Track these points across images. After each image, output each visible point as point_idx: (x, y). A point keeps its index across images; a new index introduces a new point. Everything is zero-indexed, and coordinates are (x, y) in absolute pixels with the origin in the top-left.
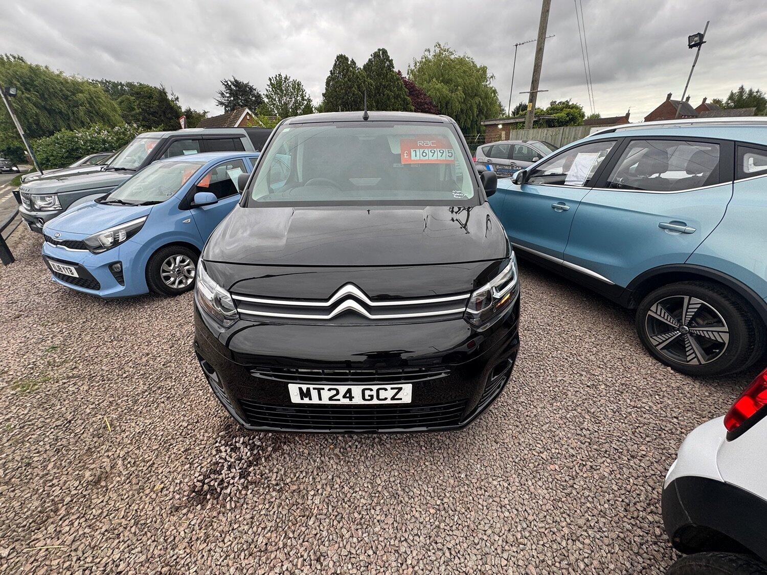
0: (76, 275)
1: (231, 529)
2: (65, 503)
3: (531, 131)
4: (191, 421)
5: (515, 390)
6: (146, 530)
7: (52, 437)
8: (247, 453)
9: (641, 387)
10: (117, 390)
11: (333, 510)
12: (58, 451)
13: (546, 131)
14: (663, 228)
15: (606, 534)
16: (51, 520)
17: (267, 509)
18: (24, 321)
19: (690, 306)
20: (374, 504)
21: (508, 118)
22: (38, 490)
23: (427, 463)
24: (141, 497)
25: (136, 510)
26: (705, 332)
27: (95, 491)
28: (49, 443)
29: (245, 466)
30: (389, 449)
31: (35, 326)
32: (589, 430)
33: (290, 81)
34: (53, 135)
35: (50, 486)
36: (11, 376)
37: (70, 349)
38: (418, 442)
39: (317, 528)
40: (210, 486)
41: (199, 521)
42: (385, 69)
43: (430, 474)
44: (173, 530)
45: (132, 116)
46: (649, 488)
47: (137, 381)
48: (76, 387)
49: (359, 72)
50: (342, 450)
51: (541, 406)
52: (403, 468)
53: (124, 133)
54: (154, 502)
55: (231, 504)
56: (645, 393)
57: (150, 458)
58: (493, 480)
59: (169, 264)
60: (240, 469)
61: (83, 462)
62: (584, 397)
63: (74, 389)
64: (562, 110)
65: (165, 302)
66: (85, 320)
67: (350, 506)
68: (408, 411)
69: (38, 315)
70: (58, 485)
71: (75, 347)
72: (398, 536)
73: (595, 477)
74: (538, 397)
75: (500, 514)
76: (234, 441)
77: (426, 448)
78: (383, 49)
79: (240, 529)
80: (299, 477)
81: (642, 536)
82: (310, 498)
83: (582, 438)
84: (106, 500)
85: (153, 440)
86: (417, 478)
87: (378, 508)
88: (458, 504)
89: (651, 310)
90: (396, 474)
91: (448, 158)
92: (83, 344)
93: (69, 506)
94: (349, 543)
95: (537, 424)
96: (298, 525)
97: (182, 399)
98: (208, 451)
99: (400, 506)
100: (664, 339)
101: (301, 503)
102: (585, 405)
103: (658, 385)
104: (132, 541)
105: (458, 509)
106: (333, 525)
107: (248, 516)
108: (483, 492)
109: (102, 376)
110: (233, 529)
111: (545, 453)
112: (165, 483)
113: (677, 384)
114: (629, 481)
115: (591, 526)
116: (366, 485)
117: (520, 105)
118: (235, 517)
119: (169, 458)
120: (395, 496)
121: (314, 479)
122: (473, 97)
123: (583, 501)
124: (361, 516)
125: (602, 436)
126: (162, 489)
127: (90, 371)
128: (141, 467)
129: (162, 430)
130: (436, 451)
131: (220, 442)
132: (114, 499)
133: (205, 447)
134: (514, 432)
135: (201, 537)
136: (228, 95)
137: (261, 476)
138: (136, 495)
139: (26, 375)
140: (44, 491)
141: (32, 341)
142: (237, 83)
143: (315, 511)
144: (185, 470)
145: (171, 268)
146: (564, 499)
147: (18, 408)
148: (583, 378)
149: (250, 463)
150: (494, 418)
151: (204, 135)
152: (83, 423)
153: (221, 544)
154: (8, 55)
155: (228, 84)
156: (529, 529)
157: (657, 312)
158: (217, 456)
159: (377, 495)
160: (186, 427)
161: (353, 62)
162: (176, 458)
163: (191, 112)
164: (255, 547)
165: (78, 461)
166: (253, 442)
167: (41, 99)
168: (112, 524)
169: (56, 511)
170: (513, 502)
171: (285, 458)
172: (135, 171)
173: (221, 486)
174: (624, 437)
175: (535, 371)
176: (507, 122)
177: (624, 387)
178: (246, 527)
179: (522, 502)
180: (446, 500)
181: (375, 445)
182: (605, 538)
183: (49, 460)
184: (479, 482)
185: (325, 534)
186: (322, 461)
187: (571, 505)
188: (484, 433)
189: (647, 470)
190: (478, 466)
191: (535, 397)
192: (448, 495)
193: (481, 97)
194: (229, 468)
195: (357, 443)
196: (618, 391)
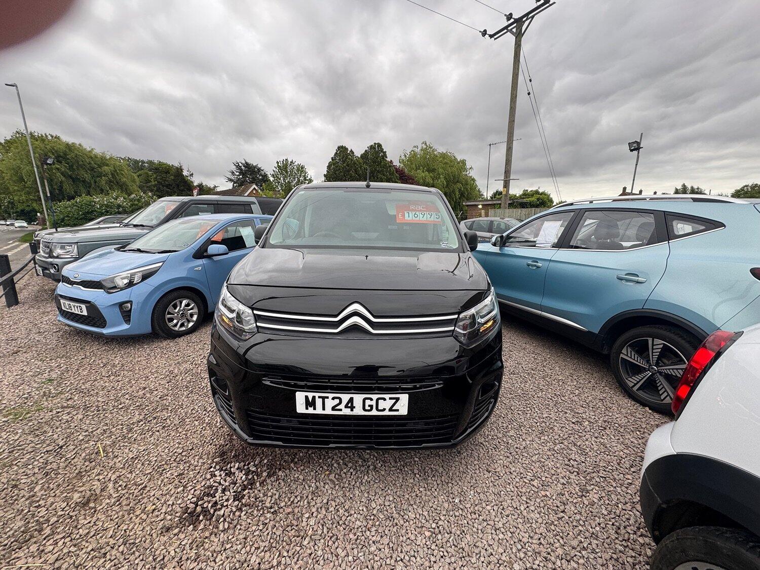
0: (85, 313)
1: (223, 549)
2: (50, 523)
3: (507, 210)
4: (186, 448)
5: (504, 425)
6: (134, 549)
7: (41, 460)
8: (242, 477)
9: (623, 424)
10: (111, 420)
11: (328, 532)
12: (47, 474)
13: (520, 211)
14: (621, 279)
15: (599, 554)
16: (34, 540)
17: (261, 530)
18: (22, 357)
19: (655, 347)
20: (369, 526)
21: (487, 200)
22: (23, 510)
23: (421, 489)
24: (131, 518)
25: (125, 530)
26: (671, 370)
27: (83, 512)
28: (38, 467)
29: (239, 489)
30: (383, 476)
31: (33, 360)
32: (577, 461)
33: (295, 164)
34: (74, 199)
35: (35, 507)
36: (4, 405)
37: (66, 382)
38: (412, 471)
39: (312, 547)
40: (203, 508)
41: (190, 541)
42: (379, 158)
43: (424, 499)
44: (163, 550)
45: (147, 187)
46: (637, 513)
47: (133, 411)
48: (71, 415)
49: (357, 159)
50: (337, 476)
51: (529, 439)
52: (398, 493)
53: (139, 200)
54: (144, 523)
55: (224, 525)
56: (627, 430)
57: (143, 481)
58: (487, 505)
59: (175, 307)
60: (234, 492)
61: (72, 485)
62: (570, 432)
63: (68, 417)
64: (532, 195)
65: (165, 343)
66: (83, 357)
67: (344, 529)
68: (404, 425)
69: (36, 351)
70: (44, 506)
71: (72, 380)
72: (394, 556)
73: (585, 502)
74: (526, 432)
75: (494, 536)
76: (229, 466)
77: (420, 476)
78: (378, 143)
79: (232, 549)
80: (293, 501)
81: (635, 557)
82: (304, 520)
83: (570, 468)
84: (93, 521)
85: (146, 465)
86: (412, 502)
87: (373, 529)
88: (453, 526)
89: (622, 353)
90: (391, 499)
91: (436, 220)
92: (80, 378)
93: (54, 526)
94: (344, 562)
95: (526, 455)
96: (292, 545)
97: (177, 428)
98: (202, 476)
99: (396, 528)
100: (638, 380)
101: (296, 524)
102: (572, 438)
103: (638, 422)
104: (119, 560)
105: (453, 531)
106: (328, 546)
107: (241, 537)
108: (478, 516)
109: (98, 406)
110: (225, 550)
111: (536, 481)
112: (157, 505)
113: (656, 422)
114: (618, 507)
115: (584, 547)
116: (361, 508)
117: (497, 192)
118: (228, 538)
119: (162, 481)
120: (390, 518)
121: (308, 503)
122: (455, 183)
123: (574, 524)
124: (356, 537)
125: (590, 466)
126: (154, 510)
127: (85, 402)
128: (132, 490)
129: (156, 456)
130: (430, 478)
131: (215, 468)
132: (102, 520)
133: (199, 472)
134: (505, 462)
135: (191, 557)
136: (238, 174)
137: (256, 499)
138: (126, 516)
139: (19, 404)
140: (29, 511)
141: (28, 374)
142: (247, 165)
143: (310, 533)
144: (178, 493)
145: (176, 311)
146: (556, 523)
147: (8, 434)
148: (567, 415)
149: (245, 487)
150: (485, 450)
151: (219, 201)
152: (74, 449)
153: (213, 564)
154: (47, 134)
155: (239, 165)
156: (524, 550)
157: (628, 354)
158: (211, 480)
159: (372, 517)
160: (181, 454)
161: (351, 151)
162: (169, 482)
163: (203, 186)
164: (248, 566)
165: (67, 484)
166: (248, 468)
167: (69, 169)
168: (98, 543)
169: (40, 531)
170: (507, 525)
171: (279, 483)
172: (152, 228)
173: (215, 508)
174: (609, 468)
175: (522, 409)
176: (485, 203)
177: (606, 424)
178: (239, 547)
179: (516, 525)
180: (441, 523)
181: (370, 472)
182: (598, 559)
183: (36, 482)
184: (472, 507)
185: (320, 553)
186: (317, 487)
187: (563, 528)
188: (476, 462)
189: (634, 497)
190: (472, 492)
191: (524, 431)
192: (443, 518)
193: (462, 184)
194: (224, 491)
195: (352, 470)
196: (601, 427)
